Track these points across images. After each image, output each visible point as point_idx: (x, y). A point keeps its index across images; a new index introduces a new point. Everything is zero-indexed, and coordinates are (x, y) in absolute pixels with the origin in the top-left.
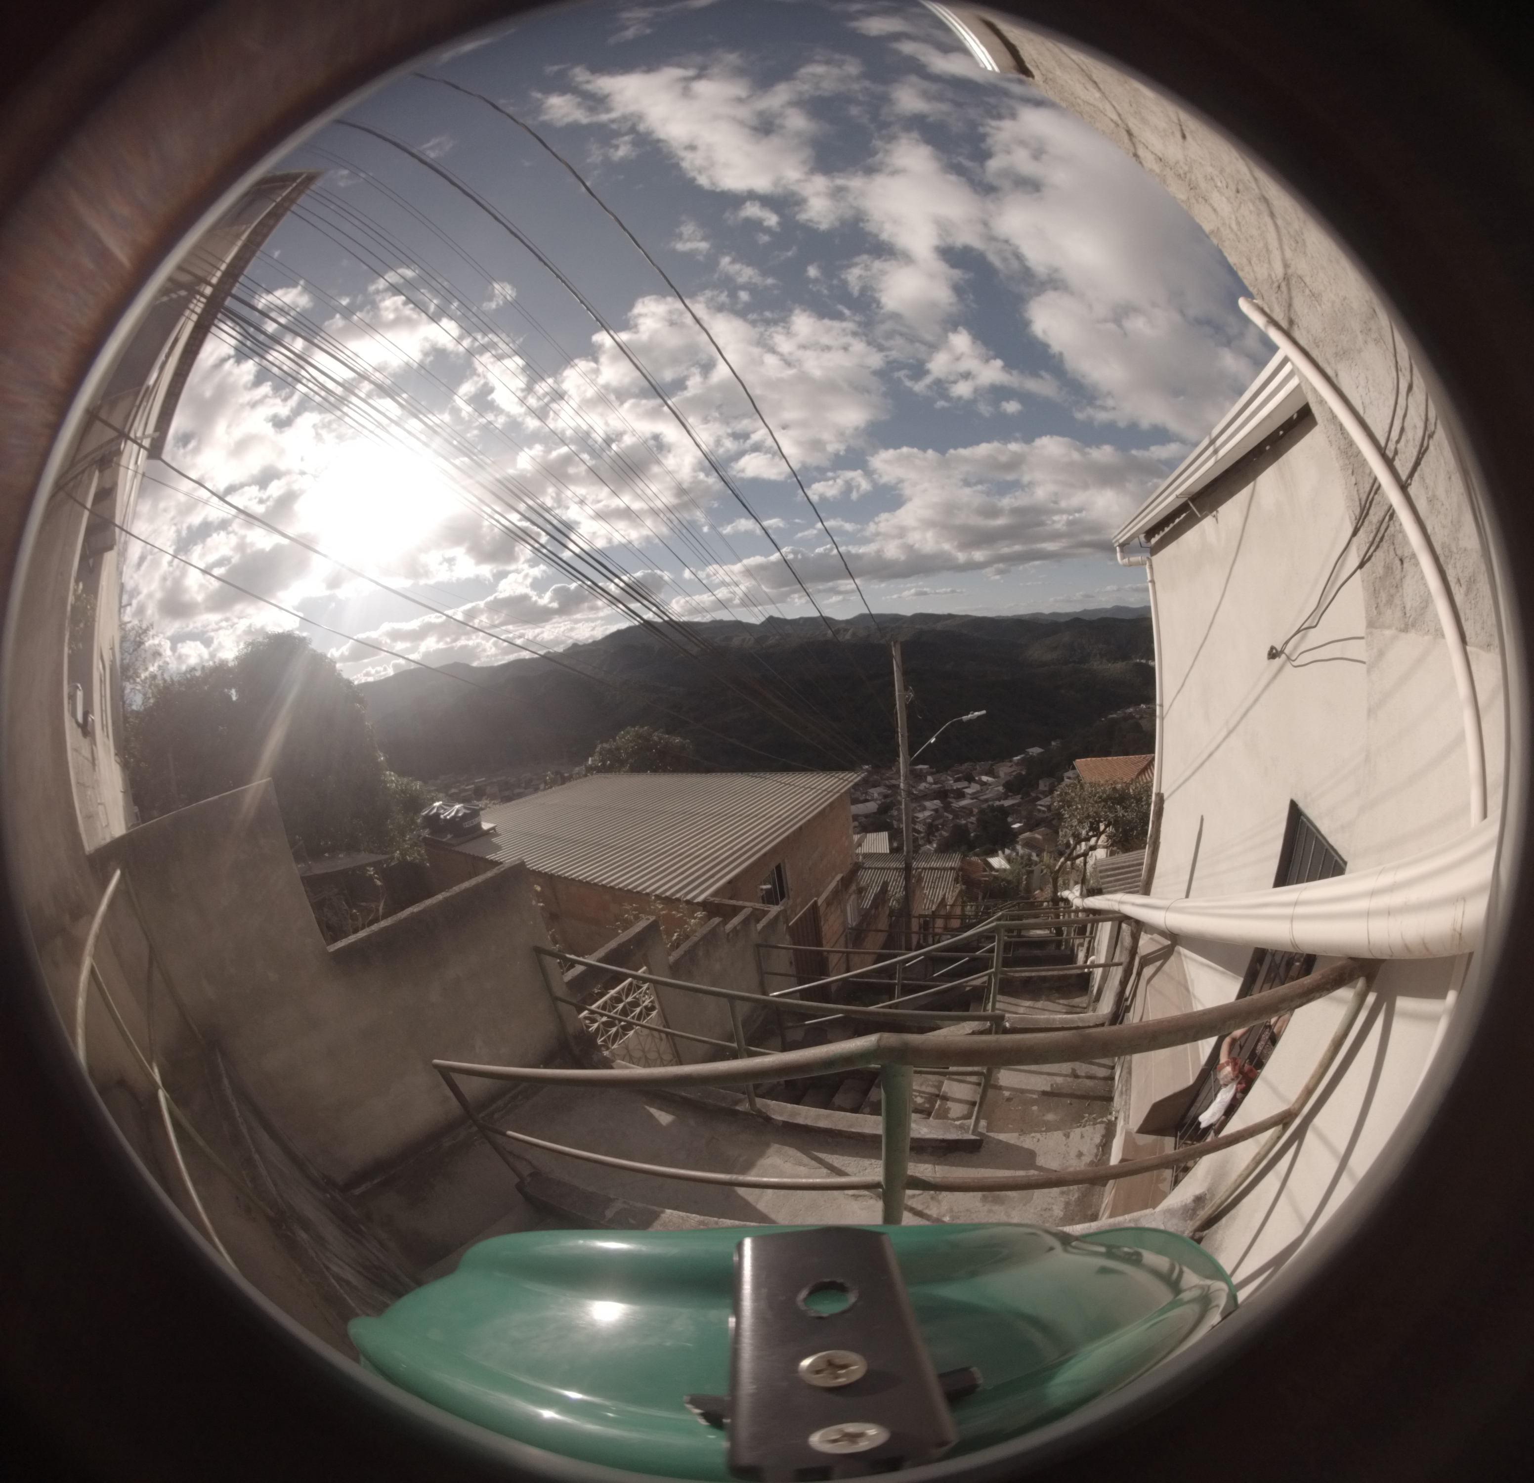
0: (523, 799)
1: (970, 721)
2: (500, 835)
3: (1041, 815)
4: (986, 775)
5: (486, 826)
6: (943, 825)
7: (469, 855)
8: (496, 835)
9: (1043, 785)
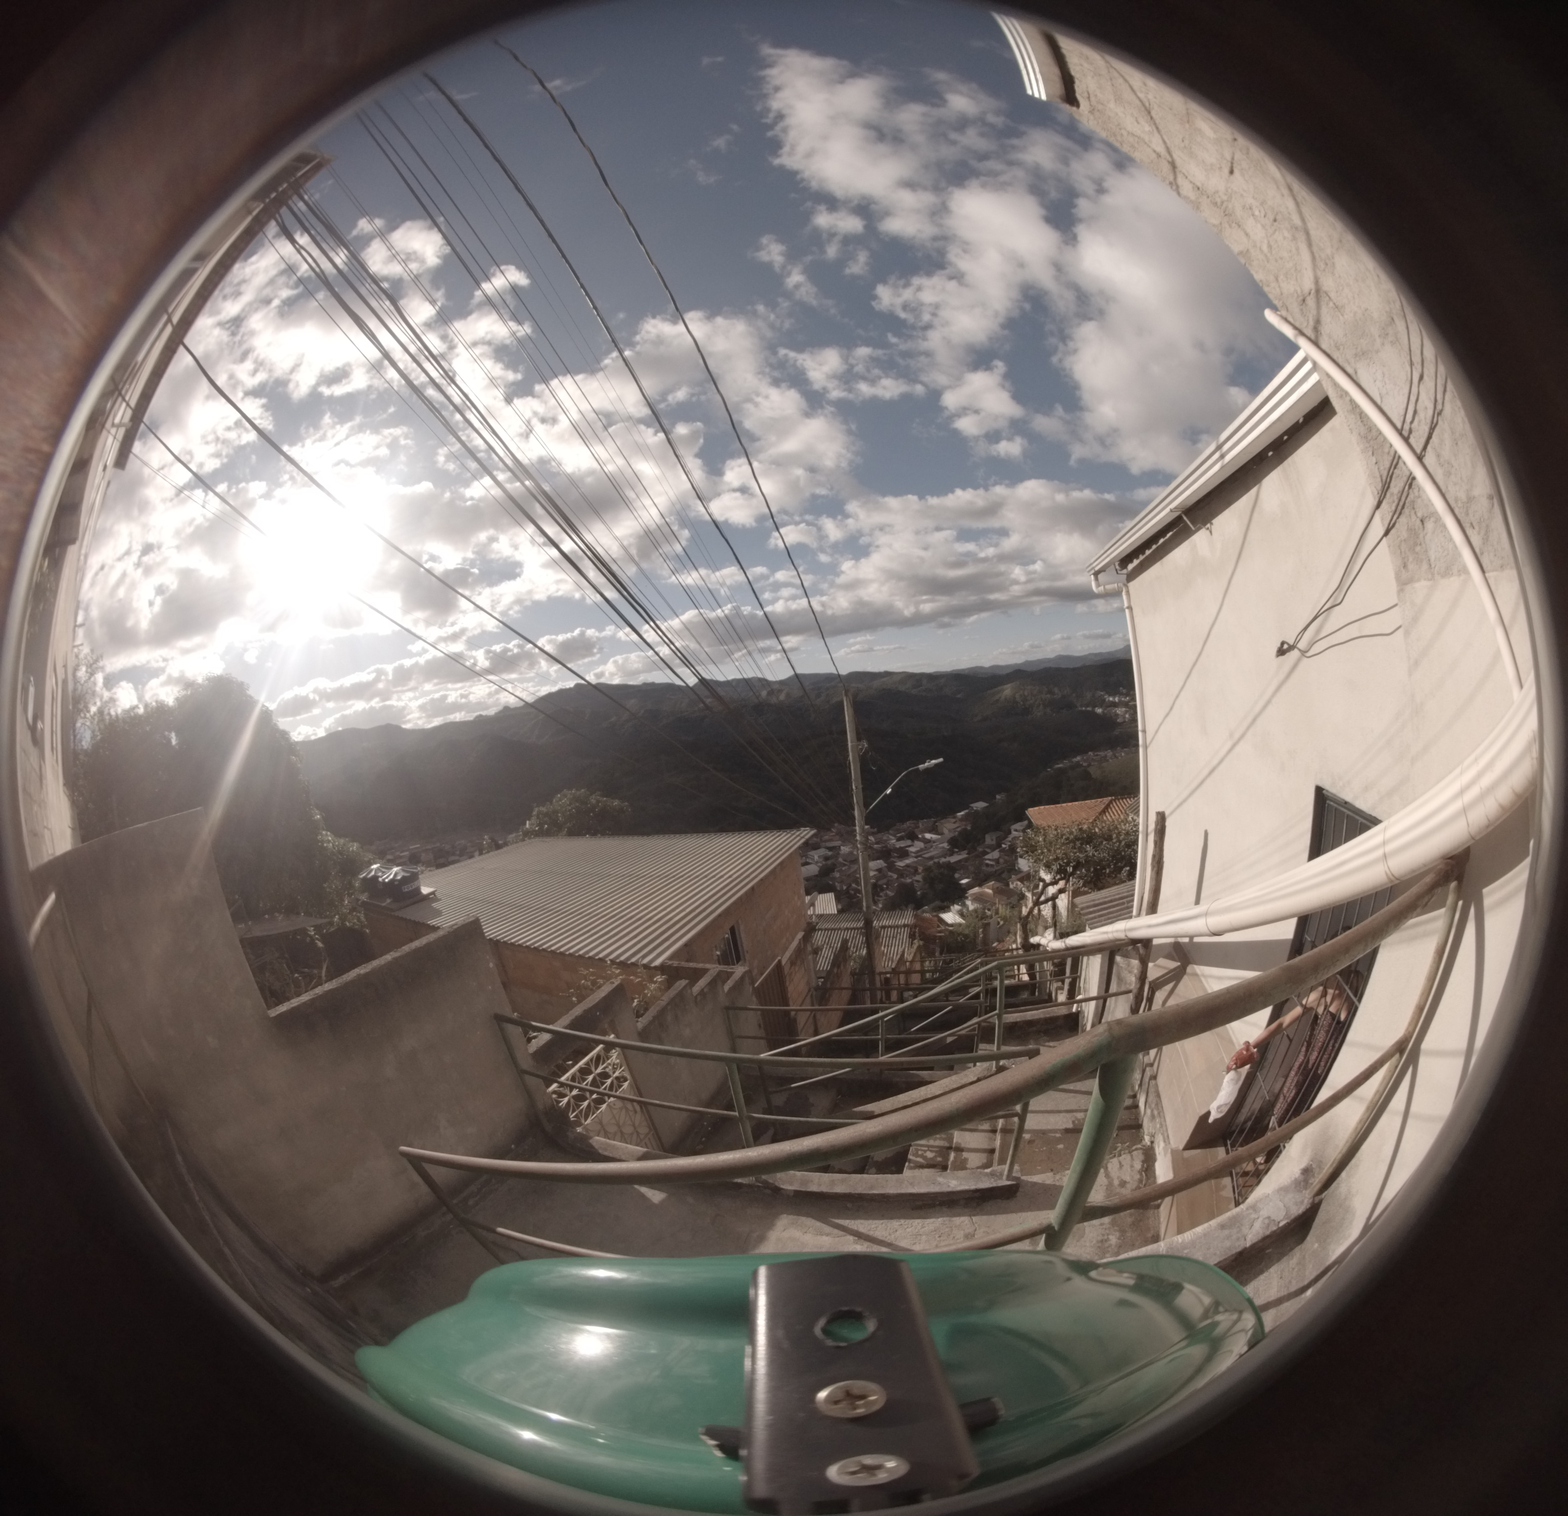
0: (456, 865)
1: (927, 770)
2: (440, 900)
5: (425, 890)
6: (887, 884)
7: (410, 920)
8: (436, 900)
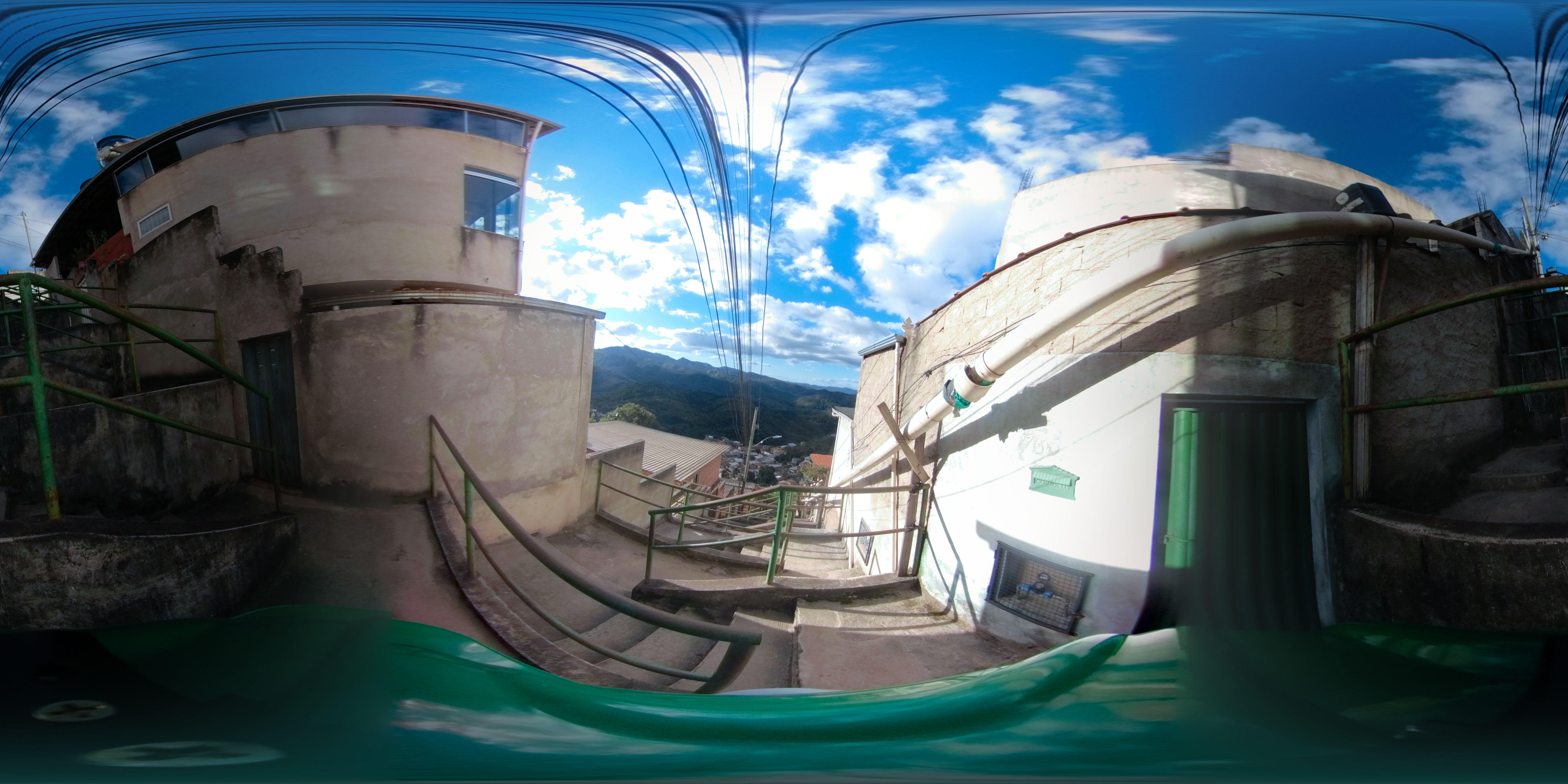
3: (791, 474)
4: (767, 451)
9: (794, 461)
